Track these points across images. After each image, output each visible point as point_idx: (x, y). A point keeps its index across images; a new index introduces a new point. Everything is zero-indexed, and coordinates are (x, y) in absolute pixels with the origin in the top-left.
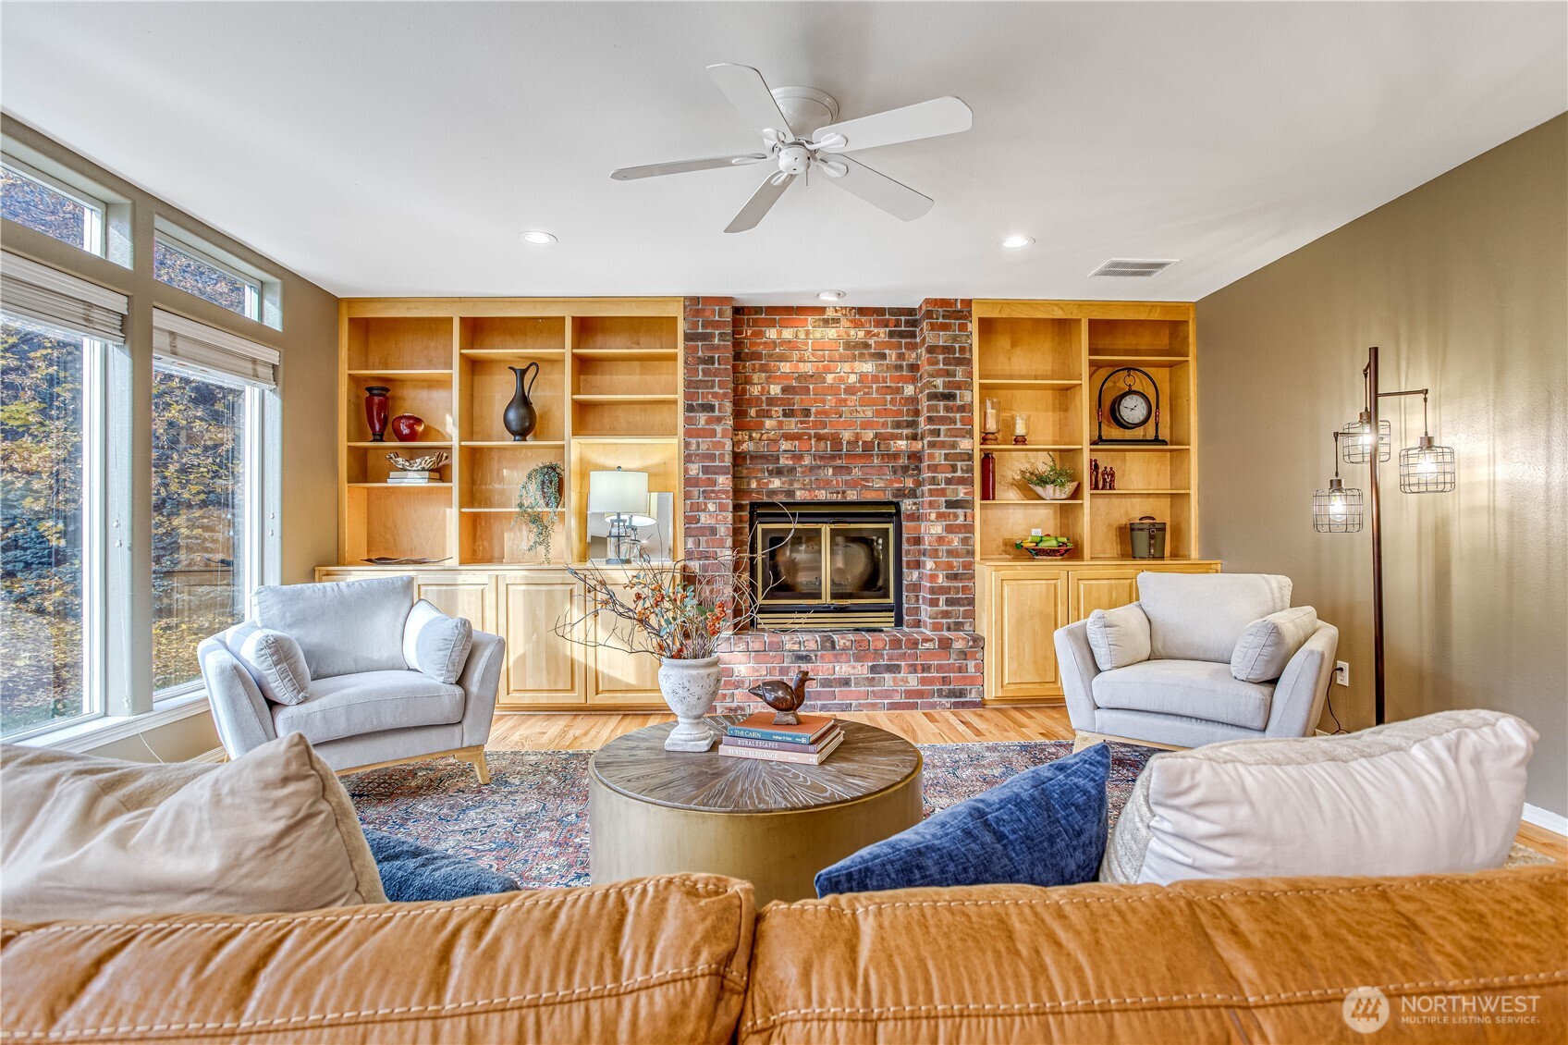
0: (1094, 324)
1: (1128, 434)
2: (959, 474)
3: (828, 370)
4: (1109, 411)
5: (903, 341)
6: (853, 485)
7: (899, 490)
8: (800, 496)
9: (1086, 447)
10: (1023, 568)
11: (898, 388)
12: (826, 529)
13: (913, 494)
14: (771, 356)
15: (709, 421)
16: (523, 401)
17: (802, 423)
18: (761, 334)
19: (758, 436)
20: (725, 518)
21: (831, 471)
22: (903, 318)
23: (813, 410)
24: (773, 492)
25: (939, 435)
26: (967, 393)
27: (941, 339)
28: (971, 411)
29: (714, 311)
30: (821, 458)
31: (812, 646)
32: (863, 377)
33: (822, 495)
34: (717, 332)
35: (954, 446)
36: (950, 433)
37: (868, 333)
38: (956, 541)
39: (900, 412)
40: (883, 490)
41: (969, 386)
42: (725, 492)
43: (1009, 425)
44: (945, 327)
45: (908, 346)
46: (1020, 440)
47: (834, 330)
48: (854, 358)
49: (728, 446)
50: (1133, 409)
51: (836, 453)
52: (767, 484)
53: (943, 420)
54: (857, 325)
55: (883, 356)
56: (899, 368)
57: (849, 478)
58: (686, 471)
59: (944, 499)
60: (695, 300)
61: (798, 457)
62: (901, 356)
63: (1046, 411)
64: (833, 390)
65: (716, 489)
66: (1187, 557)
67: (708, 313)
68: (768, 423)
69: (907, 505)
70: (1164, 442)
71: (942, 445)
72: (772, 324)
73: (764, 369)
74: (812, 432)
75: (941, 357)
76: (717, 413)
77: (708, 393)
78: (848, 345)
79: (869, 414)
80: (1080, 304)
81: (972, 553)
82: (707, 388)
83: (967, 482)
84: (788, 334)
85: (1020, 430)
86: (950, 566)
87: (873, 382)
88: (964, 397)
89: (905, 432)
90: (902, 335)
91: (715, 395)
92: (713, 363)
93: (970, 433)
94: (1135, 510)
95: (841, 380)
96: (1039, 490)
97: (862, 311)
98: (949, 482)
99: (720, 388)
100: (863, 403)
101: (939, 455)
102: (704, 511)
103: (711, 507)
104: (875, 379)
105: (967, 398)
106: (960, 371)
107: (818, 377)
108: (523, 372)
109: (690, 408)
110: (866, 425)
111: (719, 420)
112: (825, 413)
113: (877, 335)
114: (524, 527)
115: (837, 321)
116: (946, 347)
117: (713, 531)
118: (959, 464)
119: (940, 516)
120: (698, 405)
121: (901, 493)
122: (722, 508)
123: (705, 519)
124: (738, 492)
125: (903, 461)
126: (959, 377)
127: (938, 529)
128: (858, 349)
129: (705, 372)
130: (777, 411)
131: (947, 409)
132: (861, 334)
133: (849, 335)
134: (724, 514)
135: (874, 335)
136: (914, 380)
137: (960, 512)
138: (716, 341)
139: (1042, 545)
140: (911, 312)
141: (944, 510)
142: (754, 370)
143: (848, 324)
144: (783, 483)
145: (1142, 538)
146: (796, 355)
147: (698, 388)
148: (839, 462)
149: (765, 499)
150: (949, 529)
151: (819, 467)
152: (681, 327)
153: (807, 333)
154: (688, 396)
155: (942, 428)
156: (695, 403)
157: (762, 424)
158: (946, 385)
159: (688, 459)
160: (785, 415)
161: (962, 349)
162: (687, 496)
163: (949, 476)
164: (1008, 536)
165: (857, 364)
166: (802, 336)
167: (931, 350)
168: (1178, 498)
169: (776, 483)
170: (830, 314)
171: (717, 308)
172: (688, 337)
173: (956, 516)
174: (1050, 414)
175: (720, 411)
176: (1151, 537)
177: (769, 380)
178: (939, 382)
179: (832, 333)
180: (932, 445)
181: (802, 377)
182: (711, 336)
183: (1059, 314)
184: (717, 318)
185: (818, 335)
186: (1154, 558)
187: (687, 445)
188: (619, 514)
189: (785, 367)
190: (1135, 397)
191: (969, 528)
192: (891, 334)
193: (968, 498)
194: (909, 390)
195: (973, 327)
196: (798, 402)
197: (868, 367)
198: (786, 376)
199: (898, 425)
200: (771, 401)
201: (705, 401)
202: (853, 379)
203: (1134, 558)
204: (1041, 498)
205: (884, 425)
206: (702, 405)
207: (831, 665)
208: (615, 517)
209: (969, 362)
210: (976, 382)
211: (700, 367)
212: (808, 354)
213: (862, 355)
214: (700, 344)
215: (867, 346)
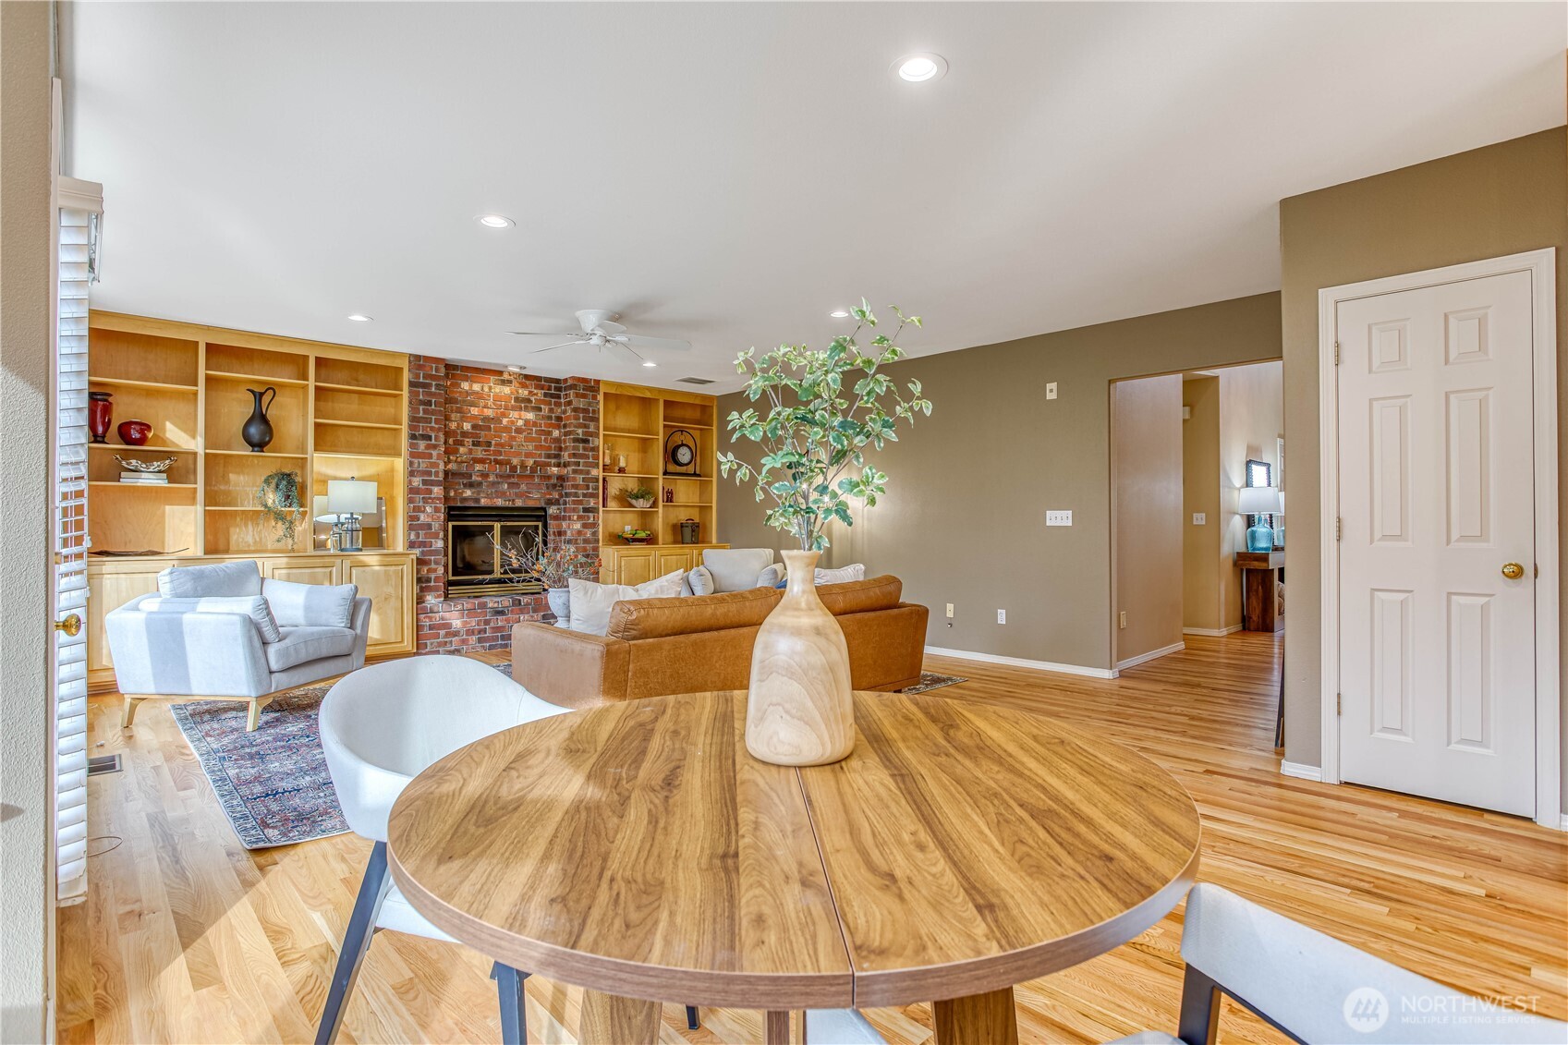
0: (668, 404)
1: (679, 469)
2: (590, 491)
3: (504, 415)
4: (671, 455)
5: (553, 400)
6: (519, 495)
7: (549, 500)
8: (484, 502)
9: (661, 477)
10: (624, 549)
11: (549, 432)
12: (497, 526)
13: (557, 502)
14: (464, 401)
15: (428, 447)
16: (260, 417)
17: (486, 451)
18: (459, 386)
19: (454, 458)
20: (439, 517)
21: (506, 485)
22: (553, 385)
23: (493, 442)
24: (465, 499)
25: (579, 466)
26: (596, 439)
27: (581, 403)
28: (598, 451)
29: (432, 367)
30: (501, 476)
31: (506, 604)
32: (527, 422)
33: (499, 502)
34: (434, 383)
35: (588, 473)
36: (586, 464)
37: (530, 392)
38: (589, 534)
39: (549, 448)
40: (539, 499)
41: (597, 435)
42: (439, 499)
43: (615, 460)
44: (584, 396)
45: (556, 404)
46: (621, 470)
47: (508, 388)
48: (521, 409)
49: (442, 466)
50: (684, 455)
51: (513, 475)
52: (462, 493)
53: (582, 456)
54: (524, 386)
55: (540, 409)
56: (550, 418)
57: (517, 491)
58: (410, 482)
59: (581, 507)
60: (418, 357)
61: (485, 476)
62: (551, 410)
63: (634, 452)
64: (507, 429)
65: (432, 496)
66: (711, 543)
67: (427, 369)
68: (462, 450)
69: (552, 510)
70: (699, 476)
71: (581, 472)
72: (466, 378)
73: (459, 411)
74: (492, 458)
75: (581, 415)
76: (433, 442)
77: (427, 427)
78: (517, 399)
79: (531, 448)
80: (661, 391)
81: (597, 541)
82: (427, 423)
83: (595, 496)
84: (476, 387)
85: (622, 464)
86: (585, 549)
87: (533, 426)
88: (594, 442)
89: (553, 461)
90: (552, 396)
91: (432, 428)
92: (431, 406)
93: (597, 465)
94: (682, 515)
95: (512, 422)
96: (634, 502)
97: (527, 377)
98: (585, 495)
99: (436, 424)
100: (527, 439)
101: (580, 478)
102: (423, 512)
103: (428, 509)
104: (535, 424)
105: (596, 443)
106: (592, 425)
107: (497, 420)
108: (261, 394)
109: (413, 437)
110: (528, 455)
111: (435, 447)
112: (502, 445)
113: (536, 394)
114: (250, 523)
115: (510, 382)
116: (584, 409)
117: (429, 526)
118: (591, 484)
119: (580, 518)
120: (420, 435)
121: (550, 502)
122: (437, 510)
123: (423, 518)
124: (447, 498)
125: (554, 481)
126: (592, 429)
127: (578, 526)
128: (523, 403)
129: (425, 412)
130: (468, 441)
131: (585, 449)
132: (526, 393)
133: (518, 393)
134: (438, 514)
135: (535, 394)
136: (558, 427)
137: (591, 515)
138: (433, 389)
139: (637, 536)
140: (557, 381)
141: (581, 513)
142: (452, 411)
143: (517, 385)
144: (473, 493)
145: (688, 531)
146: (482, 403)
147: (419, 422)
148: (512, 480)
149: (459, 504)
150: (585, 526)
151: (499, 483)
152: (406, 376)
153: (490, 388)
154: (411, 427)
155: (581, 461)
156: (417, 433)
157: (458, 450)
158: (584, 433)
159: (412, 474)
160: (474, 445)
161: (594, 411)
162: (410, 501)
163: (585, 492)
164: (611, 530)
165: (523, 413)
166: (486, 389)
167: (575, 410)
168: (704, 509)
169: (468, 493)
170: (506, 376)
171: (434, 365)
172: (412, 384)
173: (589, 518)
174: (637, 454)
175: (436, 441)
176: (693, 531)
177: (464, 419)
178: (580, 431)
179: (507, 390)
180: (575, 472)
181: (486, 419)
182: (428, 386)
183: (648, 395)
184: (434, 373)
185: (497, 390)
186: (694, 543)
187: (411, 464)
188: (352, 514)
189: (474, 411)
190: (685, 448)
191: (595, 525)
192: (545, 395)
193: (596, 506)
194: (556, 433)
195: (601, 397)
196: (483, 435)
197: (530, 416)
198: (475, 417)
199: (549, 456)
200: (465, 434)
201: (425, 433)
202: (520, 423)
203: (683, 543)
204: (632, 506)
205: (540, 456)
206: (422, 435)
207: (518, 616)
208: (349, 516)
209: (597, 420)
210: (601, 432)
211: (421, 408)
212: (490, 403)
213: (526, 408)
214: (421, 390)
215: (530, 401)
